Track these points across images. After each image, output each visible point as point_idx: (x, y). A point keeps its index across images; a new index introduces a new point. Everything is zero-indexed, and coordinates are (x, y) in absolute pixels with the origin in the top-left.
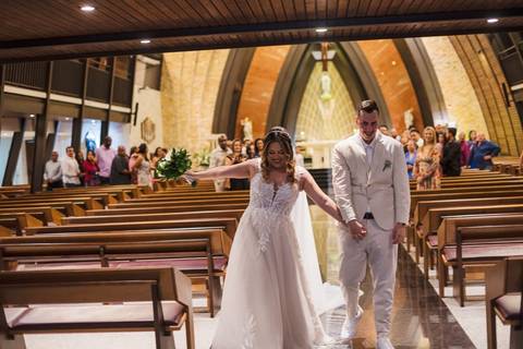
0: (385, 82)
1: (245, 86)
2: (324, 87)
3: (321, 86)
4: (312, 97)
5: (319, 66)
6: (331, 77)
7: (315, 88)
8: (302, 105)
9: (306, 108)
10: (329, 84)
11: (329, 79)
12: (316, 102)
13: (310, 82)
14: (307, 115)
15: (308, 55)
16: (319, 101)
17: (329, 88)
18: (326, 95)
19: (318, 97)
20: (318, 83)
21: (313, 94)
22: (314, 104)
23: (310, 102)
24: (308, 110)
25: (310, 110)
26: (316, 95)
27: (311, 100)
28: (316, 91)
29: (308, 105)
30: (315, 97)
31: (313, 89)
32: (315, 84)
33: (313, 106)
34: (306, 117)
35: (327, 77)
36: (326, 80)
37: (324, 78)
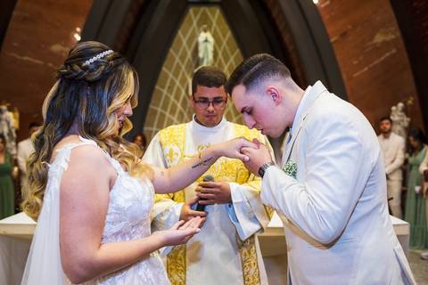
0: (344, 35)
2: (201, 55)
3: (196, 51)
4: (176, 75)
5: (193, 15)
6: (215, 36)
7: (182, 58)
8: (157, 87)
9: (165, 92)
10: (210, 48)
11: (211, 39)
12: (184, 81)
13: (174, 44)
14: (165, 108)
17: (211, 56)
19: (188, 72)
20: (190, 47)
21: (179, 67)
22: (181, 87)
23: (173, 83)
24: (167, 98)
25: (172, 98)
26: (186, 68)
27: (174, 79)
28: (186, 61)
29: (169, 88)
30: (183, 74)
31: (180, 58)
32: (185, 49)
33: (178, 89)
34: (163, 111)
35: (208, 35)
36: (206, 41)
37: (203, 36)
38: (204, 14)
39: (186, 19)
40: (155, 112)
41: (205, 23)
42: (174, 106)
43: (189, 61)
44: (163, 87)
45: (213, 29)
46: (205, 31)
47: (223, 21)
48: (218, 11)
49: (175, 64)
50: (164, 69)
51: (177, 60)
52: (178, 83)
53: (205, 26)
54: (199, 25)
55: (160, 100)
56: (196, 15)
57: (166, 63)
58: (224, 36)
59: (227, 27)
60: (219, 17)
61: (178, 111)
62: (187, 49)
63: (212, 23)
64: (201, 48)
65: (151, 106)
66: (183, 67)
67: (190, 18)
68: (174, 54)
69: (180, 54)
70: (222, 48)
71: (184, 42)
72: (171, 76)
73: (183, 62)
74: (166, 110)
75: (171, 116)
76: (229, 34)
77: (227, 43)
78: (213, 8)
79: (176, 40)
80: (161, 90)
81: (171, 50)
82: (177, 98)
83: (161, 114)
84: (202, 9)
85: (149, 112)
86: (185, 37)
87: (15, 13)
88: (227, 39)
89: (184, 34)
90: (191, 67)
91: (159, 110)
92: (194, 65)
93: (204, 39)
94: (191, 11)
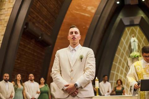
1: (57, 41)
2: (132, 47)
3: (130, 46)
4: (122, 57)
5: (127, 31)
6: (138, 39)
7: (124, 49)
8: (114, 63)
9: (117, 65)
10: (136, 44)
11: (136, 40)
12: (125, 59)
13: (120, 44)
14: (118, 72)
15: (118, 19)
16: (129, 59)
17: (137, 48)
18: (135, 53)
19: (127, 56)
20: (127, 45)
21: (123, 54)
22: (124, 62)
23: (121, 60)
24: (119, 68)
25: (121, 67)
26: (126, 54)
27: (121, 59)
28: (126, 51)
29: (119, 63)
30: (125, 56)
31: (123, 50)
32: (125, 45)
33: (123, 63)
34: (117, 74)
35: (135, 39)
36: (134, 41)
37: (132, 39)
38: (132, 30)
39: (125, 32)
40: (114, 74)
41: (133, 33)
42: (122, 71)
43: (127, 50)
44: (116, 63)
45: (137, 36)
46: (134, 37)
47: (141, 32)
48: (138, 28)
49: (121, 52)
50: (116, 55)
51: (122, 50)
52: (123, 60)
53: (133, 35)
54: (130, 34)
55: (115, 68)
56: (128, 31)
57: (117, 52)
58: (142, 39)
59: (143, 34)
60: (139, 31)
61: (124, 73)
62: (126, 45)
63: (136, 34)
64: (132, 44)
65: (112, 71)
66: (125, 53)
67: (126, 32)
68: (120, 48)
69: (123, 48)
70: (142, 44)
71: (125, 43)
72: (120, 58)
73: (124, 51)
74: (118, 73)
75: (121, 76)
76: (144, 37)
77: (144, 41)
78: (136, 27)
79: (121, 42)
80: (116, 64)
81: (119, 47)
82: (123, 67)
83: (116, 74)
84: (131, 28)
85: (111, 74)
86: (124, 41)
87: (58, 36)
88: (143, 39)
89: (124, 39)
90: (128, 53)
91: (115, 73)
92: (129, 52)
93: (133, 41)
94: (126, 29)
